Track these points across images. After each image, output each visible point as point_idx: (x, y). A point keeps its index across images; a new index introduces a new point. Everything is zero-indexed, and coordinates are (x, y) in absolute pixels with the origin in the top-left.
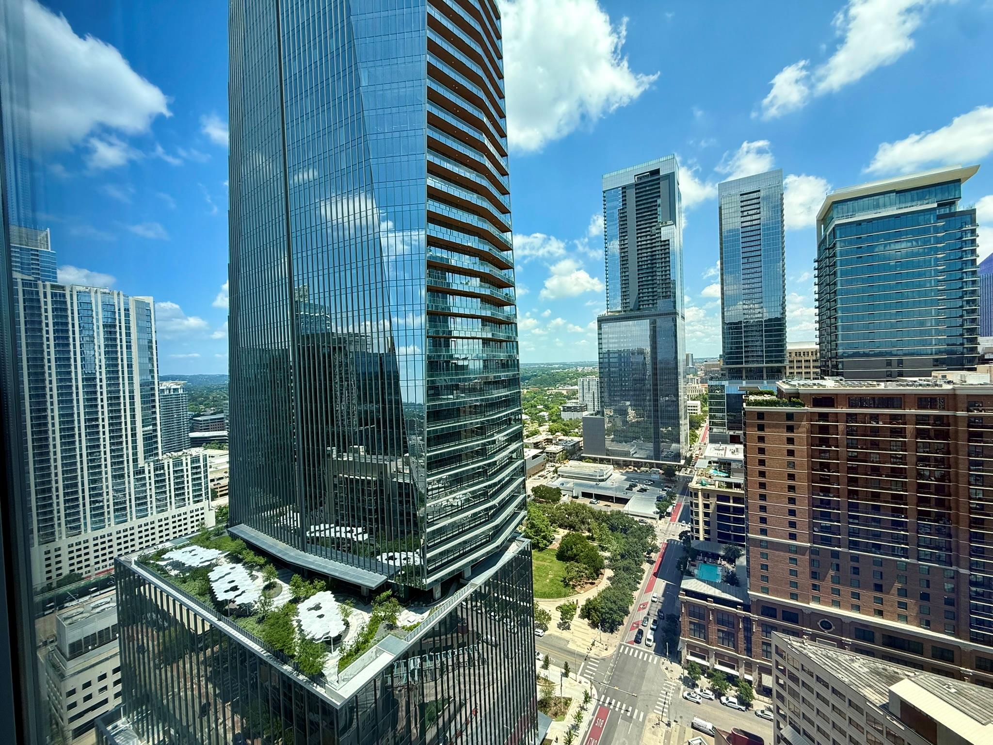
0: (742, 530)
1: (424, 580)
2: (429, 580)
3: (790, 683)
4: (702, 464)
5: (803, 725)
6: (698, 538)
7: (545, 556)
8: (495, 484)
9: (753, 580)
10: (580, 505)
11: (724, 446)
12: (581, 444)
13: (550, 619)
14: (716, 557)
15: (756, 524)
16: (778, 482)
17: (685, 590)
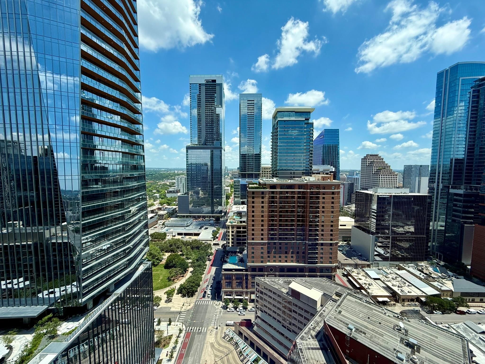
0: (245, 240)
1: (80, 301)
2: (84, 300)
3: (261, 295)
4: (231, 214)
5: (264, 309)
6: (229, 246)
7: (158, 268)
8: (130, 235)
9: (249, 259)
10: (176, 239)
11: (239, 206)
12: (177, 209)
13: (161, 299)
14: (235, 252)
15: (250, 237)
16: (258, 219)
17: (224, 269)
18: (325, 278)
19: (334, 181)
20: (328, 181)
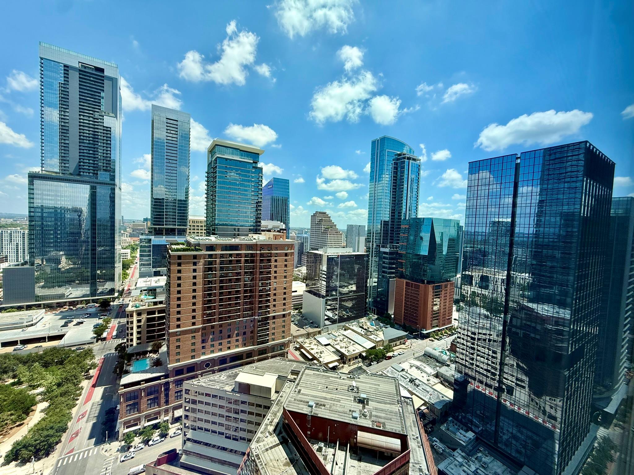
0: (164, 329)
3: (192, 406)
4: (134, 293)
6: (132, 345)
9: (171, 358)
11: (150, 279)
14: (145, 353)
15: (173, 323)
16: (187, 295)
17: (123, 385)
18: (278, 358)
19: (287, 240)
20: (279, 240)
